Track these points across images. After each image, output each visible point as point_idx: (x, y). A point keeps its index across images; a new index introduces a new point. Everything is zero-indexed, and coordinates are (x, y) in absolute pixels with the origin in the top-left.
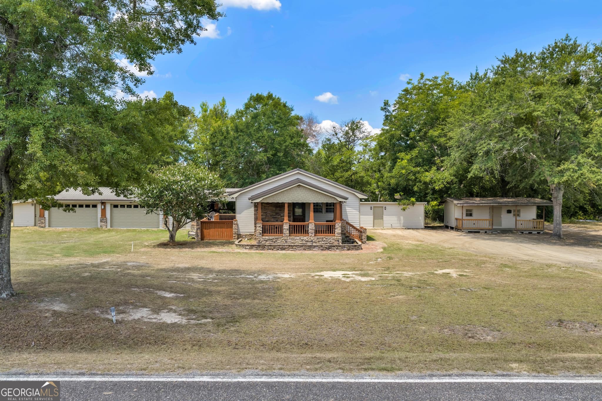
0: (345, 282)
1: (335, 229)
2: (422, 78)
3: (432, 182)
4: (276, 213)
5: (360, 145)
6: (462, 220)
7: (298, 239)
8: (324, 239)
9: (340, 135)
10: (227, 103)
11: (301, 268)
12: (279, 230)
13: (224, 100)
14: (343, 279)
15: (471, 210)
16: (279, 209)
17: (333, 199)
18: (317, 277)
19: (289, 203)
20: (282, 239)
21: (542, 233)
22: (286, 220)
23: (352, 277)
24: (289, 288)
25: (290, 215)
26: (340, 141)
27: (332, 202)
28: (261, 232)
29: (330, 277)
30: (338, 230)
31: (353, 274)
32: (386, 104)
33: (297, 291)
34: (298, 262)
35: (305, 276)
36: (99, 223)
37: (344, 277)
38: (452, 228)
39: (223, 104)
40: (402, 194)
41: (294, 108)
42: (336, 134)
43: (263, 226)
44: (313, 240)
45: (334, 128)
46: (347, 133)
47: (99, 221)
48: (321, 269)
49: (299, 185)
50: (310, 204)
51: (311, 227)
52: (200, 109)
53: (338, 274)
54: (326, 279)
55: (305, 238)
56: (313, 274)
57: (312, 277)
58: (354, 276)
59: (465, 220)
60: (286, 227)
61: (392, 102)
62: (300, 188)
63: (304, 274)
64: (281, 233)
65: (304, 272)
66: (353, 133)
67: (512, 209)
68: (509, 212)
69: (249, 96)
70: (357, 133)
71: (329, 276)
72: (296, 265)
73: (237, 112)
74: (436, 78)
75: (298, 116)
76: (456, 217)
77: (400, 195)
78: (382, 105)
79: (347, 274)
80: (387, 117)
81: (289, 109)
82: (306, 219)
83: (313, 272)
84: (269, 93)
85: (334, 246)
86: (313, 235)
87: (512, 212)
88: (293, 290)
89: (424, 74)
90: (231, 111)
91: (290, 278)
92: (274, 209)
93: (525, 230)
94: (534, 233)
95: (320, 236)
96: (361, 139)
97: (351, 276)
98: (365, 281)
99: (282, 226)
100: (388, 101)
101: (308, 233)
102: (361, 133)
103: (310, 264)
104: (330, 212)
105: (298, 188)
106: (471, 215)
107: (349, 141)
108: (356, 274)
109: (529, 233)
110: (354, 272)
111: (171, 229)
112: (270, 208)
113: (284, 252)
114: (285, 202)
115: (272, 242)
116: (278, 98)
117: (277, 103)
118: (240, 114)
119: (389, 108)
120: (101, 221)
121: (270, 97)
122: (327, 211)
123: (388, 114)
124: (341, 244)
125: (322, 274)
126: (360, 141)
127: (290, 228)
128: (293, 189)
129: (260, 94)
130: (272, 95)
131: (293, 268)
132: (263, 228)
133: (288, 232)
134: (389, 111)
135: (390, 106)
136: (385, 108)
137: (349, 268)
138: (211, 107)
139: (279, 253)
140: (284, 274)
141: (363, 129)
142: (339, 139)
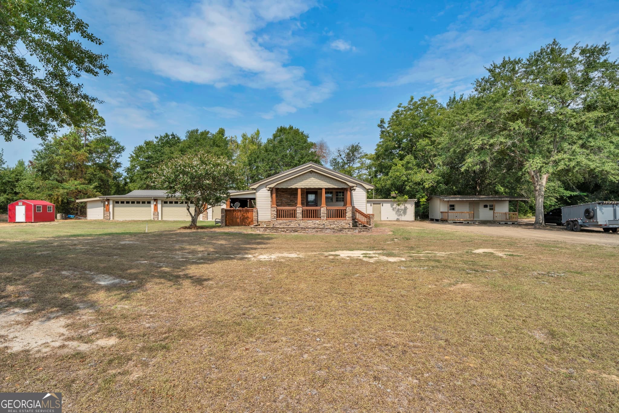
0: (368, 263)
1: (346, 212)
2: (411, 101)
3: (422, 182)
4: (291, 200)
5: (359, 162)
6: (447, 212)
7: (311, 223)
8: (336, 223)
9: (343, 156)
10: (260, 133)
11: (312, 248)
12: (293, 215)
13: (258, 131)
14: (365, 259)
15: (453, 206)
16: (293, 196)
17: (344, 185)
18: (331, 257)
19: (301, 189)
20: (295, 222)
21: (516, 223)
22: (299, 205)
23: (376, 257)
24: (294, 272)
25: (303, 202)
26: (343, 160)
27: (343, 187)
28: (275, 216)
29: (348, 257)
30: (349, 214)
31: (374, 254)
32: (382, 121)
33: (305, 276)
34: (310, 242)
35: (317, 255)
36: (152, 216)
37: (366, 257)
38: (437, 220)
39: (258, 133)
40: (397, 192)
41: (309, 136)
42: (341, 155)
43: (277, 210)
44: (325, 224)
45: (339, 151)
46: (348, 154)
47: (152, 214)
48: (335, 248)
49: (312, 171)
50: (321, 189)
51: (323, 210)
52: (242, 139)
53: (357, 254)
54: (343, 259)
55: (317, 222)
56: (326, 254)
57: (326, 256)
58: (377, 255)
59: (450, 213)
60: (299, 210)
61: (387, 120)
62: (313, 174)
63: (315, 253)
64: (294, 217)
65: (315, 252)
66: (353, 154)
67: (488, 204)
68: (486, 206)
69: (276, 130)
70: (356, 154)
71: (346, 255)
72: (306, 244)
73: (268, 141)
74: (424, 98)
75: (312, 143)
76: (441, 210)
77: (395, 193)
78: (379, 123)
79: (367, 254)
80: (382, 132)
81: (306, 136)
82: (319, 203)
83: (326, 251)
84: (290, 126)
85: (346, 229)
86: (325, 219)
87: (488, 206)
88: (299, 274)
89: (414, 97)
90: (264, 140)
91: (297, 258)
92: (289, 196)
93: (502, 221)
94: (509, 223)
95: (331, 220)
96: (359, 158)
97: (374, 255)
98: (395, 262)
99: (295, 210)
100: (383, 119)
101: (320, 218)
102: (359, 154)
103: (322, 244)
104: (340, 201)
105: (310, 174)
106: (453, 209)
107: (350, 160)
108: (379, 254)
109: (505, 223)
110: (374, 252)
111: (193, 215)
112: (285, 195)
113: (296, 233)
114: (298, 187)
115: (286, 225)
116: (297, 129)
117: (297, 132)
118: (269, 141)
119: (384, 125)
120: (154, 215)
121: (291, 128)
122: (337, 201)
123: (383, 129)
124: (351, 227)
125: (338, 254)
126: (358, 160)
127: (303, 211)
128: (306, 175)
129: (283, 126)
130: (292, 128)
131: (304, 247)
132: (277, 212)
133: (301, 216)
134: (384, 127)
135: (385, 123)
136: (382, 125)
137: (367, 247)
138: (249, 136)
139: (292, 235)
140: (292, 253)
141: (361, 151)
142: (342, 159)
